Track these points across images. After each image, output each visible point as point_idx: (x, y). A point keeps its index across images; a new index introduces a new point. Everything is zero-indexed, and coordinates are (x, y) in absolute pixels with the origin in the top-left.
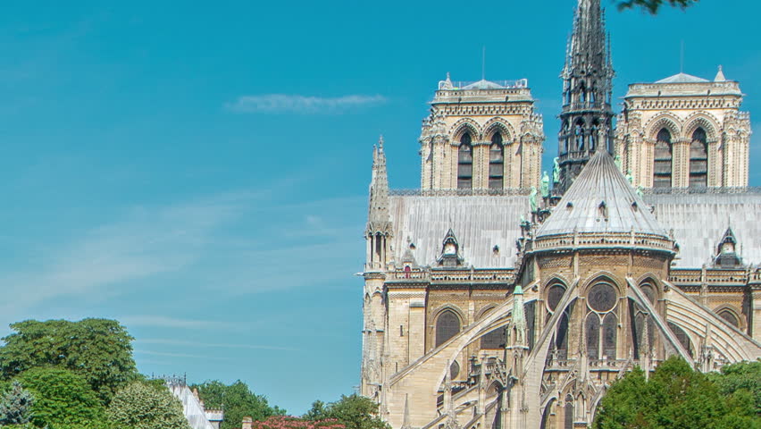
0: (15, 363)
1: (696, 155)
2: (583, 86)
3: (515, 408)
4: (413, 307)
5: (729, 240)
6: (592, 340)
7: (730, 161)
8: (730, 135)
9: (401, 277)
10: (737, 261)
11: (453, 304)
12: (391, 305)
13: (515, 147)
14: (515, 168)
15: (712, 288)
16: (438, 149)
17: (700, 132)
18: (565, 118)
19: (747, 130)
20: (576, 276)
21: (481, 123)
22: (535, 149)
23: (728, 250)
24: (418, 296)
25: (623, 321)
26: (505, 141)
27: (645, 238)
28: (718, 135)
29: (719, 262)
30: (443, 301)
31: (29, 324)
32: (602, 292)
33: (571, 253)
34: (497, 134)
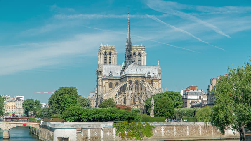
0: (62, 94)
1: (139, 57)
2: (128, 50)
3: (128, 99)
4: (106, 82)
5: (149, 73)
6: (135, 89)
7: (144, 58)
8: (144, 54)
9: (104, 78)
10: (150, 76)
11: (111, 82)
12: (103, 82)
13: (113, 55)
14: (113, 58)
15: (148, 80)
16: (102, 55)
17: (139, 54)
18: (126, 54)
19: (146, 54)
20: (133, 80)
21: (108, 51)
22: (116, 56)
23: (149, 74)
24: (107, 81)
25: (140, 86)
26: (111, 54)
27: (142, 75)
28: (142, 54)
29: (148, 76)
30: (110, 81)
31: (63, 87)
32: (137, 82)
33: (132, 77)
34: (110, 53)
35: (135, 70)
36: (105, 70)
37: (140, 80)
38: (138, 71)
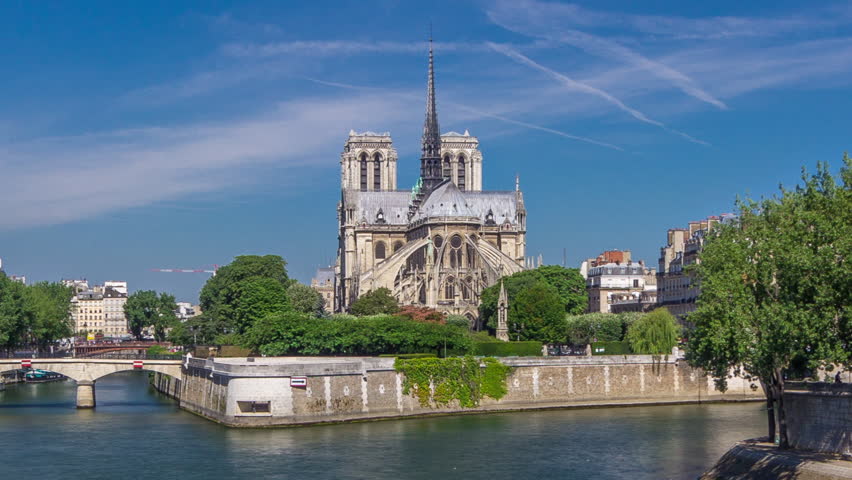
0: (242, 275)
1: (460, 168)
3: (431, 289)
4: (368, 241)
5: (491, 213)
6: (452, 260)
7: (475, 171)
8: (475, 160)
9: (361, 228)
10: (494, 223)
11: (382, 239)
12: (358, 240)
13: (386, 163)
14: (386, 171)
15: (486, 234)
16: (352, 162)
17: (462, 158)
19: (481, 158)
20: (446, 234)
21: (370, 151)
22: (395, 163)
23: (490, 218)
24: (369, 236)
25: (464, 252)
26: (381, 159)
27: (471, 219)
28: (469, 160)
29: (487, 223)
30: (379, 238)
31: (243, 257)
32: (456, 241)
34: (377, 156)
35: (452, 204)
36: (364, 204)
37: (465, 233)
38: (458, 207)
